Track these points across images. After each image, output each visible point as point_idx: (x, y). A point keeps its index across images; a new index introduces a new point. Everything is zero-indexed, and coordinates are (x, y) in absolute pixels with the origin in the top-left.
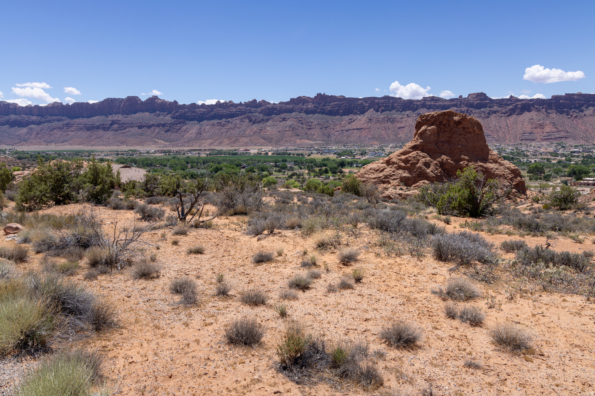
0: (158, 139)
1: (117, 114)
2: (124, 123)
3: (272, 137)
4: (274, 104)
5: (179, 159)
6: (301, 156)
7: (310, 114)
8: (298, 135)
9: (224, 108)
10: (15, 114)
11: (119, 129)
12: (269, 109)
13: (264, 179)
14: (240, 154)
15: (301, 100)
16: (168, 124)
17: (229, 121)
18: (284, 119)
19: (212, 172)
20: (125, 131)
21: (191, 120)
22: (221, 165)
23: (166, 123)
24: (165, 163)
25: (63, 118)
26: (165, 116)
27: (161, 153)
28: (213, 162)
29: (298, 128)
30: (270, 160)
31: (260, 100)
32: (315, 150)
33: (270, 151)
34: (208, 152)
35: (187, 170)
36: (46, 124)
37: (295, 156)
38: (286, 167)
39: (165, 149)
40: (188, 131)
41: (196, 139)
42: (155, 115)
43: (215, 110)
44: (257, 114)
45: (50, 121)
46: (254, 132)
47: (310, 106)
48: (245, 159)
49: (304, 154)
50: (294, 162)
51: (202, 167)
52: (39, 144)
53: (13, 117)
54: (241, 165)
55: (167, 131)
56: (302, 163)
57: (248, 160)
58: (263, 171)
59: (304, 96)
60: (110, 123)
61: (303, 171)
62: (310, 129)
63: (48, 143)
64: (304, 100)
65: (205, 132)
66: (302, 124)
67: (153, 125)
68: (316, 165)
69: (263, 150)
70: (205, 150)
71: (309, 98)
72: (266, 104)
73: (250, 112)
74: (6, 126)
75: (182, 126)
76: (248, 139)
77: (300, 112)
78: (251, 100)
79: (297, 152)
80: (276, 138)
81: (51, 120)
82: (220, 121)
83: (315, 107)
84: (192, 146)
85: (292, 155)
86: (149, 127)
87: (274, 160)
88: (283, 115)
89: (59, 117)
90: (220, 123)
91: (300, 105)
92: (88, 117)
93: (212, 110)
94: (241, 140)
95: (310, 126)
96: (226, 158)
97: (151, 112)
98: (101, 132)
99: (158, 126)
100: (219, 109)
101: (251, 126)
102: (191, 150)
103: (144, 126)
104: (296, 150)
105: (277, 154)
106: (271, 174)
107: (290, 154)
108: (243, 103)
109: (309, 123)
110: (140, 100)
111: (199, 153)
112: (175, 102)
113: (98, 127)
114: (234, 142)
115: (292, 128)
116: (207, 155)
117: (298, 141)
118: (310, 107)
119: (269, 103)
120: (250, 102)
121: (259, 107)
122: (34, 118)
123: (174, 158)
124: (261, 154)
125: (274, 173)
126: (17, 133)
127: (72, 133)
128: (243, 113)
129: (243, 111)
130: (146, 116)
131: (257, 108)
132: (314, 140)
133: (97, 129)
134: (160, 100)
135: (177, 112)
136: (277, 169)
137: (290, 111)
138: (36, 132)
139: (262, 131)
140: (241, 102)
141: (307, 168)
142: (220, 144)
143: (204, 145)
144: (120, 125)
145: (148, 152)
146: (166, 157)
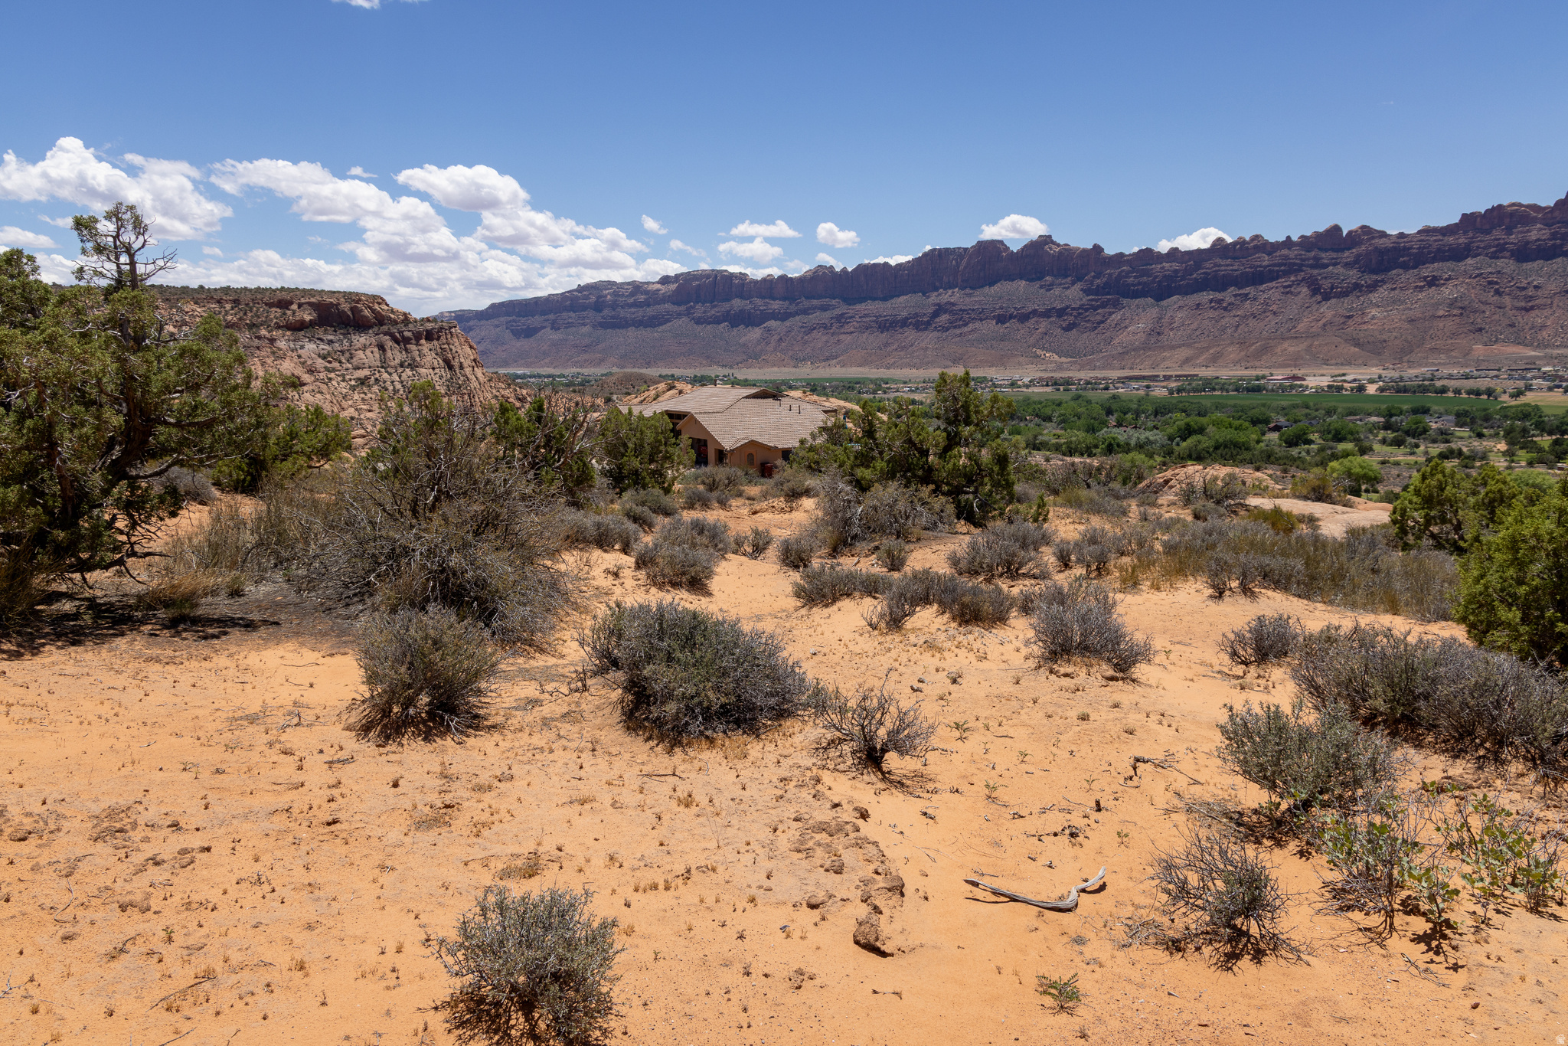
0: (1043, 349)
1: (950, 288)
2: (964, 310)
3: (1384, 337)
4: (1401, 235)
5: (1089, 402)
6: (1485, 397)
7: (1535, 260)
8: (1480, 330)
9: (1234, 258)
10: (742, 297)
11: (952, 325)
12: (1381, 252)
13: (1334, 464)
14: (1273, 390)
15: (1502, 217)
16: (1074, 309)
17: (1247, 294)
18: (1433, 282)
19: (1171, 438)
20: (966, 329)
21: (1135, 295)
22: (1204, 420)
23: (1067, 307)
24: (1048, 411)
25: (834, 302)
26: (1068, 288)
27: (1047, 385)
28: (1184, 411)
29: (1483, 307)
30: (1370, 407)
31: (1354, 226)
32: (1545, 376)
33: (1372, 381)
34: (1173, 385)
35: (1103, 432)
36: (797, 318)
37: (1464, 396)
38: (1425, 431)
39: (1057, 375)
40: (1126, 327)
41: (1145, 347)
42: (1041, 287)
43: (1208, 265)
44: (1339, 269)
45: (805, 312)
46: (1324, 325)
47: (1536, 233)
48: (1284, 403)
49: (1499, 390)
50: (1458, 415)
51: (1150, 424)
52: (781, 363)
53: (737, 303)
54: (1266, 421)
55: (1068, 328)
56: (1487, 418)
57: (1294, 406)
58: (1340, 440)
59: (1514, 204)
60: (931, 310)
61: (1487, 444)
62: (1527, 310)
63: (798, 361)
64: (1512, 214)
65: (1172, 329)
66: (1498, 292)
67: (1034, 312)
68: (1542, 427)
69: (1349, 378)
70: (1167, 378)
71: (1535, 208)
72: (1373, 238)
73: (1318, 264)
74: (723, 325)
75: (1111, 314)
76: (1303, 346)
77: (1494, 256)
78: (1321, 230)
79: (1470, 384)
80: (1397, 342)
81: (809, 309)
82: (1218, 296)
83: (1554, 236)
84: (1132, 368)
85: (1451, 394)
86: (1024, 318)
87: (1384, 407)
88: (1428, 270)
89: (825, 301)
90: (1220, 301)
91: (1497, 233)
92: (885, 299)
93: (1198, 266)
94: (1279, 350)
95: (1530, 298)
96: (1225, 401)
97: (1031, 280)
98: (910, 334)
99: (1047, 314)
100: (1219, 261)
101: (1315, 307)
102: (1126, 378)
103: (1011, 317)
104: (1467, 377)
105: (1398, 391)
106: (1364, 451)
107: (1443, 390)
108: (1295, 238)
109: (1524, 289)
110: (1007, 248)
111: (1148, 387)
112: (1097, 249)
113: (904, 323)
114: (1258, 355)
115: (1461, 309)
116: (1171, 392)
117: (1479, 350)
118: (1534, 238)
119: (1383, 234)
120: (1318, 235)
121: (1349, 249)
122: (776, 305)
123: (1077, 398)
124: (1340, 389)
125: (1377, 447)
126: (743, 340)
127: (849, 338)
128: (1291, 268)
129: (1295, 264)
130: (1017, 291)
131: (1342, 250)
132: (1542, 345)
133: (901, 327)
134: (1058, 245)
135: (1098, 275)
136: (1390, 435)
137: (1458, 254)
138: (776, 337)
139: (1350, 322)
140: (1288, 238)
141: (1505, 437)
142: (1214, 360)
143: (1167, 363)
144: (954, 314)
145: (1013, 384)
146: (1057, 396)
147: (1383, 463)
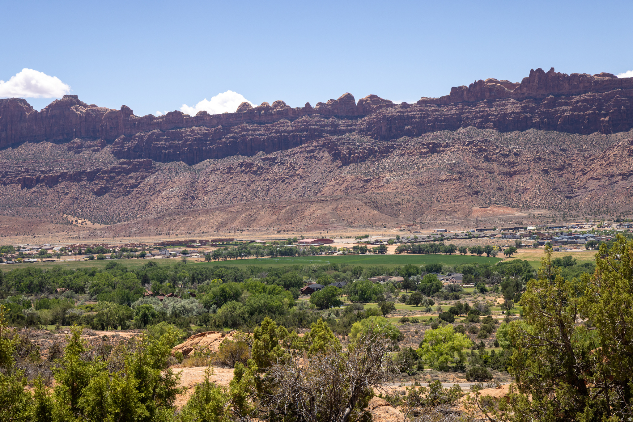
0: (75, 214)
3: (399, 200)
4: (404, 105)
7: (512, 130)
8: (477, 193)
9: (260, 123)
12: (389, 120)
14: (304, 253)
15: (483, 92)
16: (105, 172)
17: (274, 159)
18: (434, 149)
21: (167, 158)
23: (98, 170)
26: (97, 151)
27: (80, 254)
29: (477, 172)
30: (391, 267)
33: (391, 242)
34: (210, 250)
38: (438, 288)
39: (91, 242)
40: (160, 191)
41: (181, 211)
42: (69, 149)
43: (236, 129)
44: (355, 136)
46: (346, 189)
47: (511, 107)
48: (315, 266)
49: (496, 248)
50: (465, 273)
54: (300, 285)
55: (100, 193)
56: (488, 275)
57: (324, 269)
58: (366, 300)
59: (491, 81)
61: (489, 298)
62: (511, 174)
64: (491, 89)
65: (206, 193)
66: (487, 159)
67: (63, 176)
69: (372, 239)
70: (203, 243)
71: (507, 84)
72: (381, 107)
73: (336, 131)
75: (143, 178)
76: (328, 209)
77: (481, 126)
78: (336, 98)
79: (473, 243)
80: (410, 204)
82: (248, 160)
83: (524, 110)
84: (168, 234)
85: (458, 253)
86: (52, 182)
87: (403, 266)
88: (430, 137)
90: (250, 165)
91: (481, 106)
93: (226, 130)
94: (307, 213)
95: (511, 164)
96: (260, 266)
97: (58, 142)
99: (77, 177)
100: (245, 125)
101: (337, 171)
102: (163, 244)
103: (38, 181)
104: (470, 236)
105: (414, 251)
106: (388, 310)
107: (451, 249)
108: (314, 105)
109: (507, 156)
110: (30, 108)
111: (185, 253)
112: (126, 111)
114: (289, 218)
115: (459, 174)
116: (208, 258)
117: (477, 211)
118: (509, 111)
119: (389, 104)
120: (333, 103)
121: (361, 117)
123: (112, 266)
124: (364, 250)
125: (398, 306)
129: (316, 130)
130: (44, 153)
131: (356, 118)
132: (526, 206)
134: (85, 106)
135: (129, 138)
136: (409, 293)
137: (452, 124)
139: (368, 186)
140: (308, 104)
142: (248, 224)
143: (203, 228)
145: (43, 254)
146: (91, 265)
147: (403, 321)
